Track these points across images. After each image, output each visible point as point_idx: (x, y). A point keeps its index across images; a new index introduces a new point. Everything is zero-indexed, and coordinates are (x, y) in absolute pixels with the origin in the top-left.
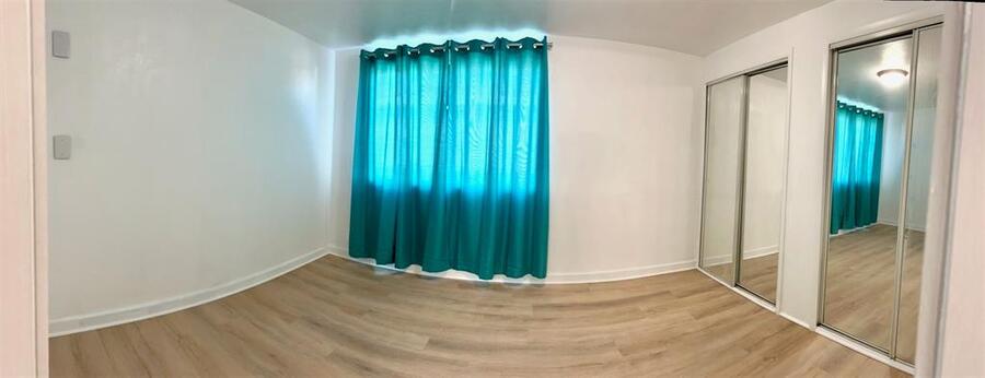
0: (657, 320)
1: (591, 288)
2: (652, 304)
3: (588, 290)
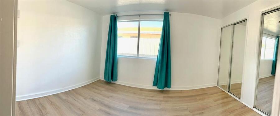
0: (202, 102)
2: (201, 97)
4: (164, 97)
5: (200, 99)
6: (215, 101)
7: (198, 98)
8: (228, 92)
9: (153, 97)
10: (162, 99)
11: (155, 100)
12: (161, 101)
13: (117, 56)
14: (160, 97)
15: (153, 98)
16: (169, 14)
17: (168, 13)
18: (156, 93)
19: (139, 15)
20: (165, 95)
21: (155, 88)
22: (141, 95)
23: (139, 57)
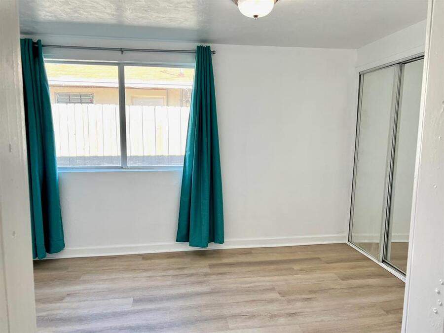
0: (308, 277)
1: (253, 252)
2: (304, 266)
3: (251, 253)
4: (211, 266)
5: (301, 270)
6: (342, 280)
7: (296, 267)
8: (383, 261)
9: (184, 268)
10: (207, 270)
11: (192, 275)
12: (206, 275)
13: (58, 172)
14: (202, 266)
15: (186, 272)
16: (212, 49)
17: (209, 47)
18: (187, 260)
19: (122, 50)
20: (214, 262)
21: (185, 247)
22: (150, 270)
23: (128, 168)
